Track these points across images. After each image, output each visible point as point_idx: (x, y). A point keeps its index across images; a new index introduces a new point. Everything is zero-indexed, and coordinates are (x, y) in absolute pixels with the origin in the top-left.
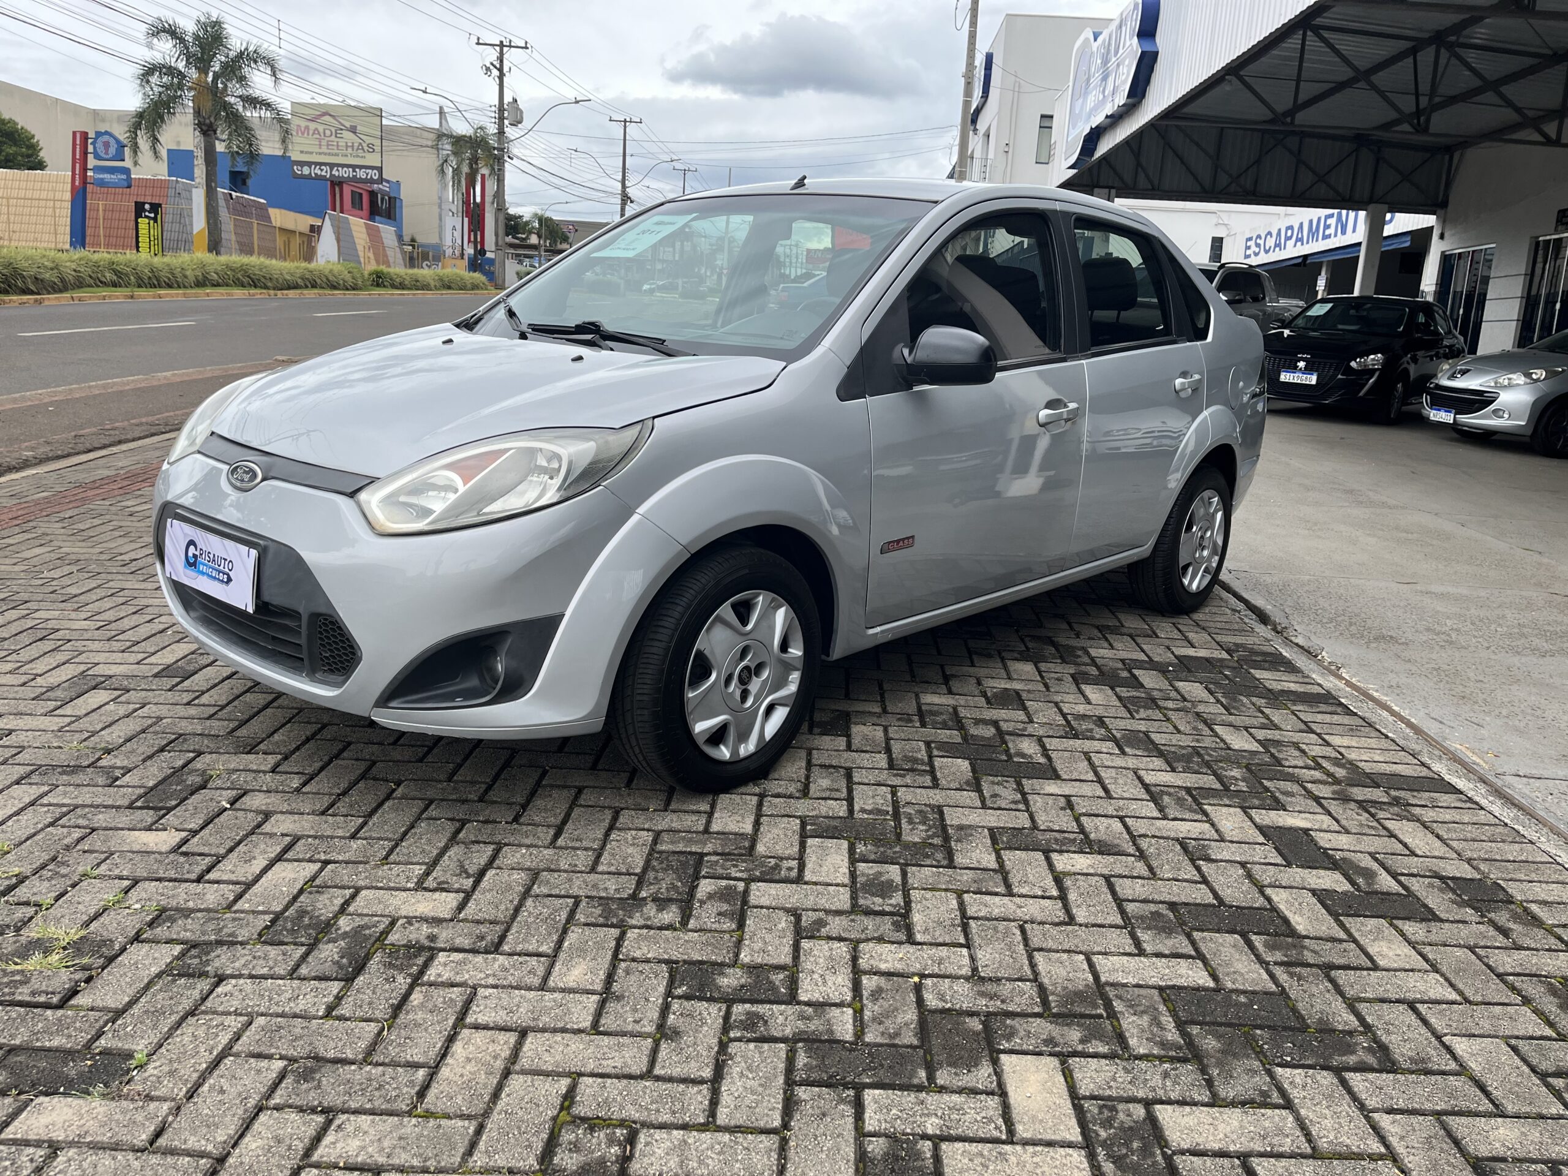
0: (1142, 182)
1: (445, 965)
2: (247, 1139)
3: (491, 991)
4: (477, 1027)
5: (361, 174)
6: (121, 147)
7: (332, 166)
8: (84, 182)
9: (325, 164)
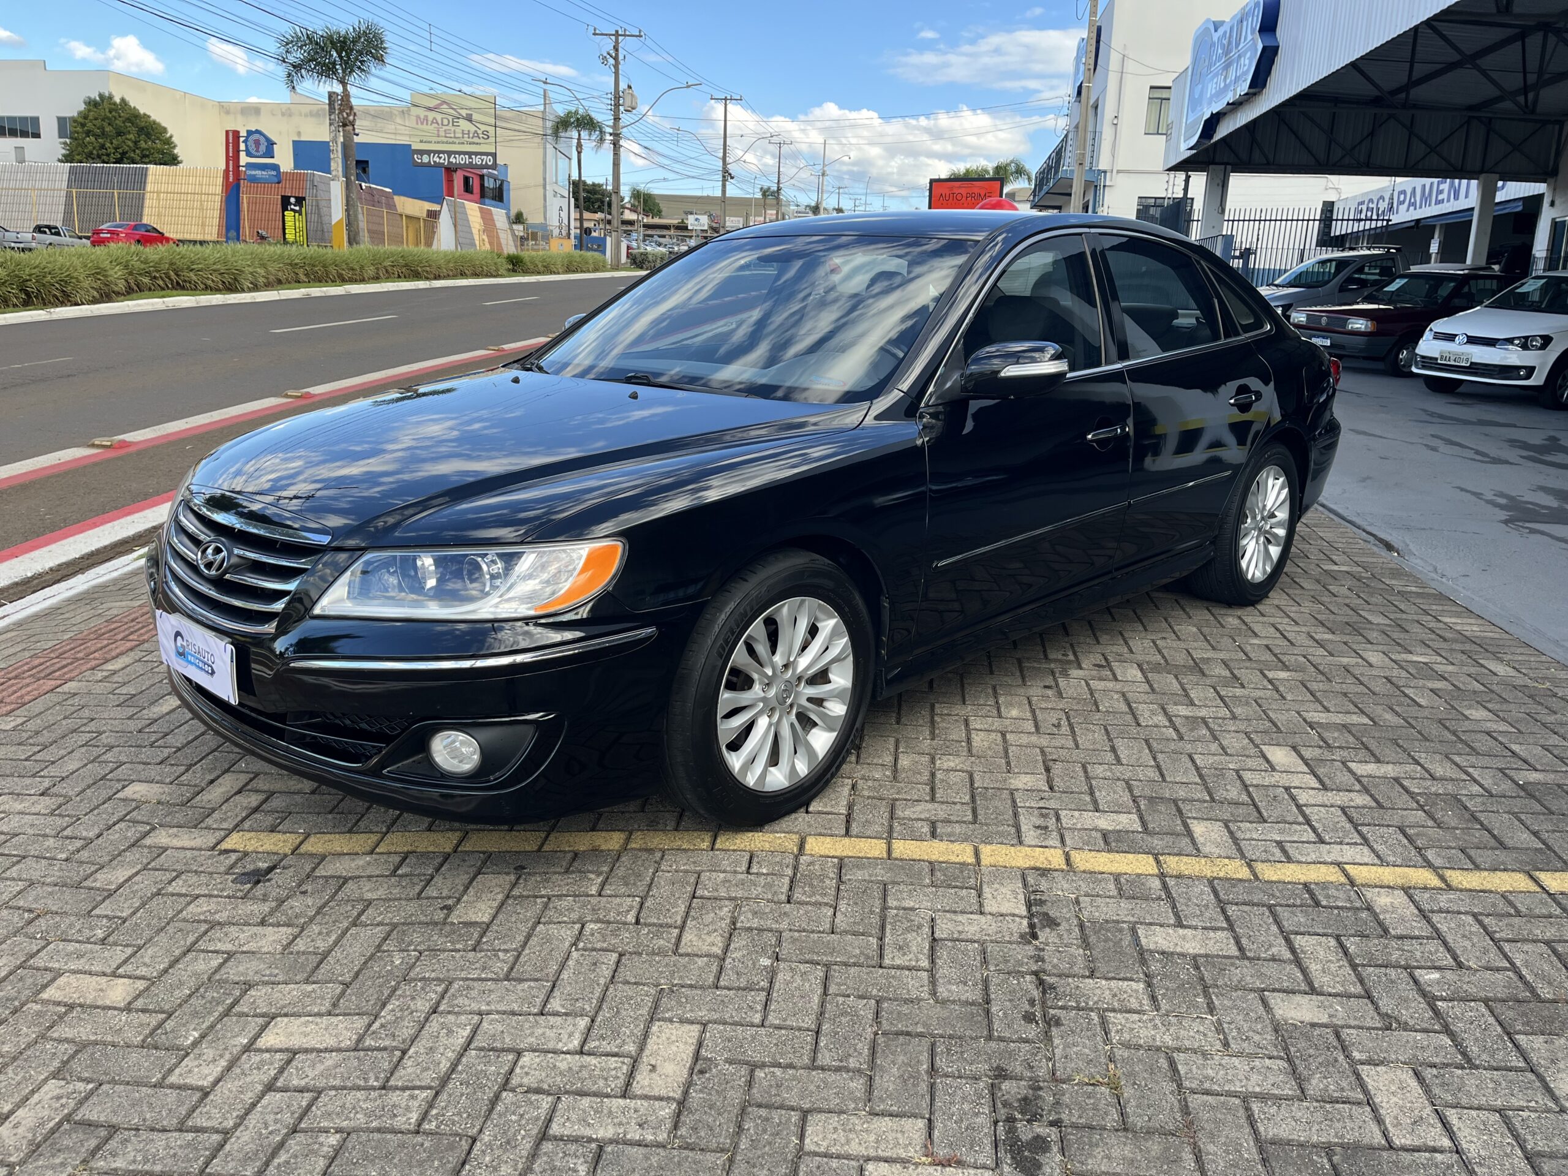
0: (1257, 156)
5: (477, 160)
6: (271, 144)
7: (449, 153)
8: (237, 179)
9: (443, 152)
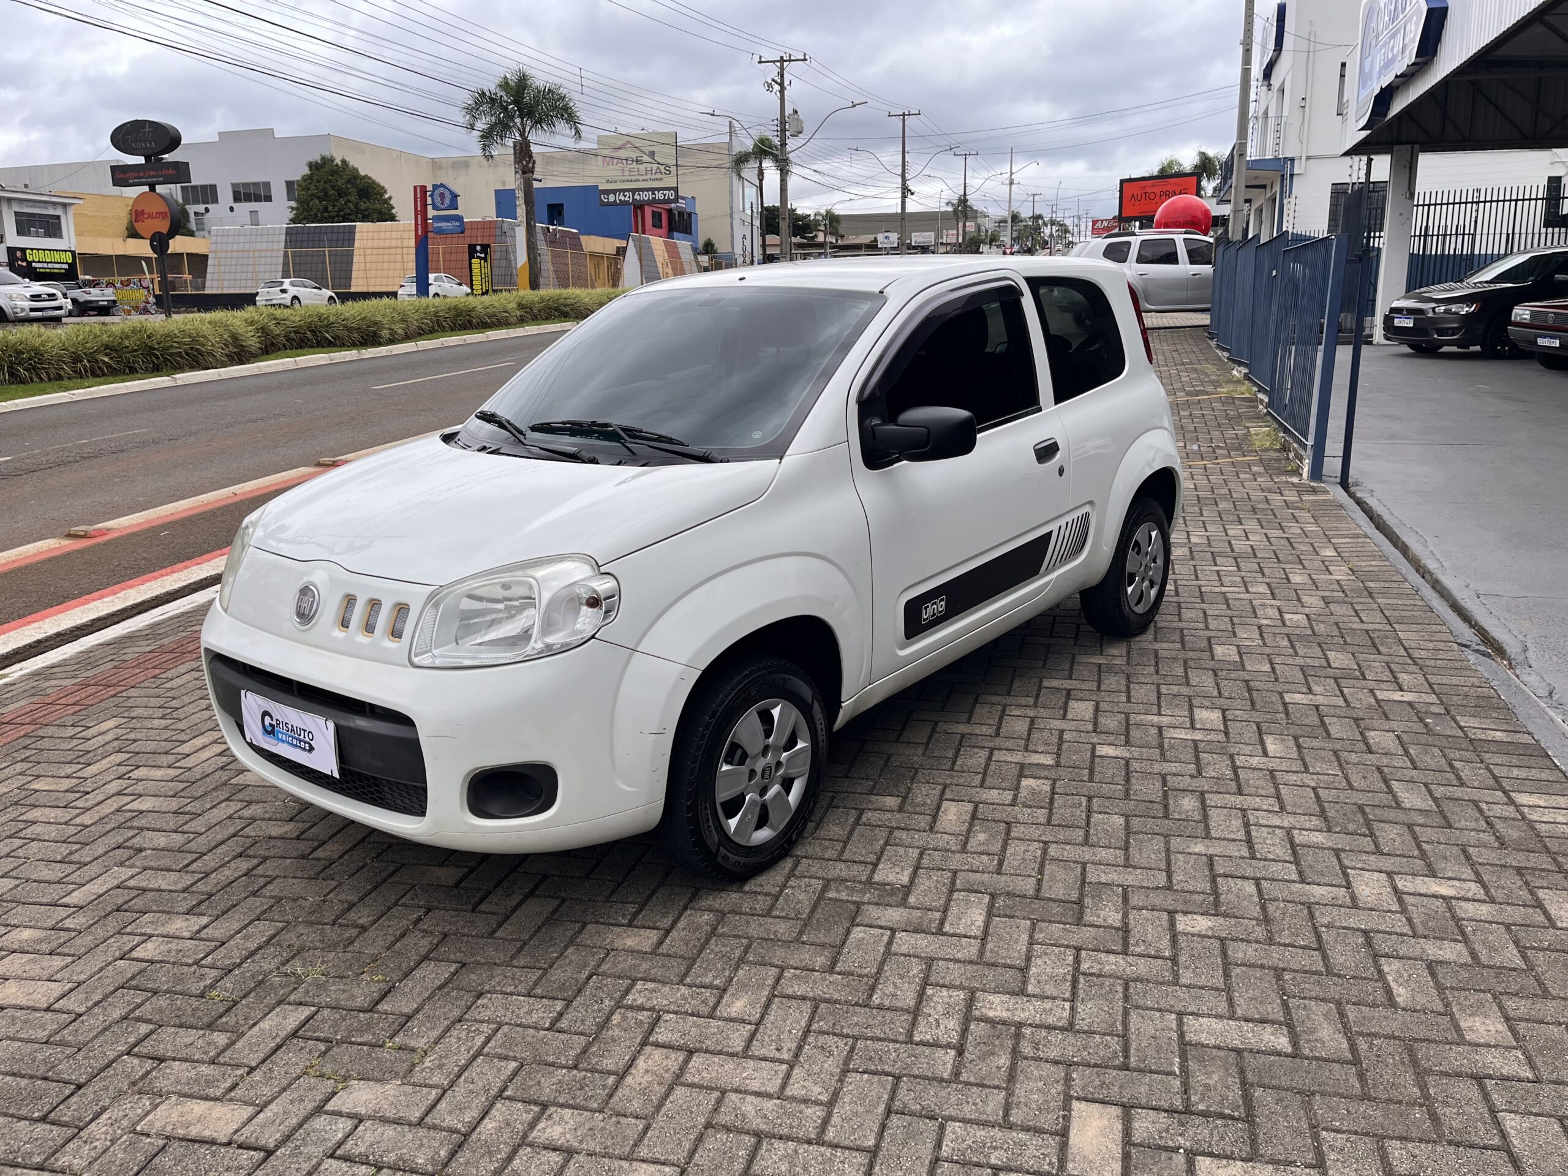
0: (1453, 134)
1: (640, 992)
2: (486, 1121)
3: (671, 1016)
4: (657, 1045)
5: (660, 196)
6: (455, 196)
7: (634, 191)
8: (426, 231)
9: (628, 190)
